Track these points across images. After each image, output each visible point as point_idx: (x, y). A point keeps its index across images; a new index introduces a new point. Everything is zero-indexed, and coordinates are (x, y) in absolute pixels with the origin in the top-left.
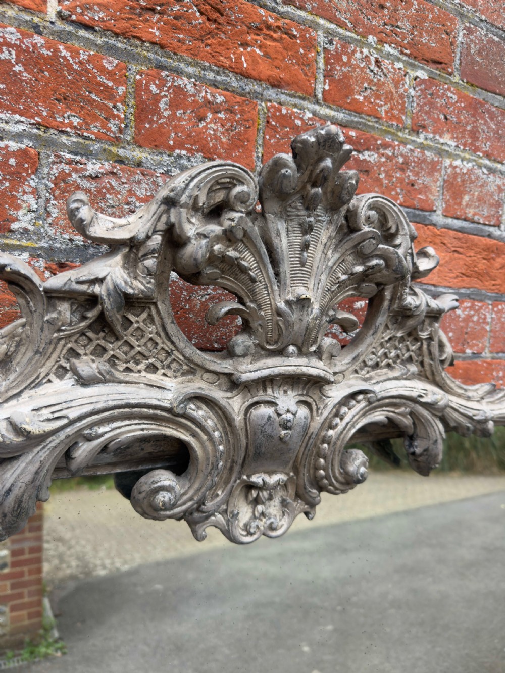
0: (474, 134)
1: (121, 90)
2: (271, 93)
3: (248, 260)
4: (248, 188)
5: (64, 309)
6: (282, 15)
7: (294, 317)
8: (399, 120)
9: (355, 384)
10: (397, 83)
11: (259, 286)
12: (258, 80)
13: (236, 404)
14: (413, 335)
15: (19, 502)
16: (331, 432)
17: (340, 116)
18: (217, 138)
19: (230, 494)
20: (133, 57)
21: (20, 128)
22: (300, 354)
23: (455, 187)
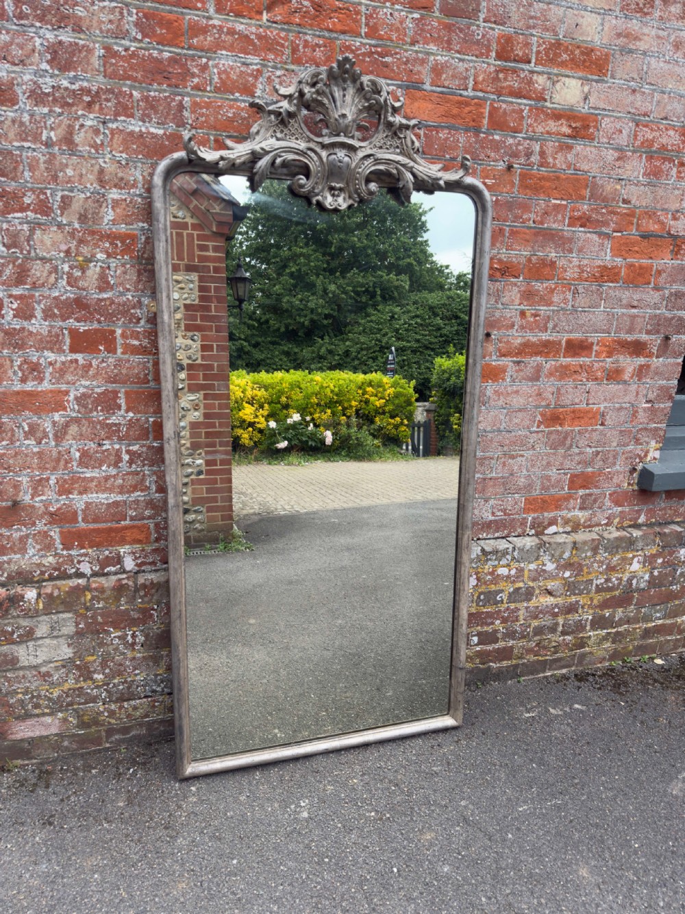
0: (449, 42)
1: (287, 44)
2: (342, 37)
3: (325, 101)
4: (324, 76)
5: (272, 117)
7: (341, 121)
8: (403, 40)
9: (369, 152)
10: (401, 23)
11: (330, 110)
12: (336, 32)
13: (324, 154)
15: (263, 171)
16: (360, 170)
17: (373, 42)
18: (320, 58)
19: (323, 189)
20: (289, 31)
21: (257, 61)
22: (345, 136)
23: (437, 70)
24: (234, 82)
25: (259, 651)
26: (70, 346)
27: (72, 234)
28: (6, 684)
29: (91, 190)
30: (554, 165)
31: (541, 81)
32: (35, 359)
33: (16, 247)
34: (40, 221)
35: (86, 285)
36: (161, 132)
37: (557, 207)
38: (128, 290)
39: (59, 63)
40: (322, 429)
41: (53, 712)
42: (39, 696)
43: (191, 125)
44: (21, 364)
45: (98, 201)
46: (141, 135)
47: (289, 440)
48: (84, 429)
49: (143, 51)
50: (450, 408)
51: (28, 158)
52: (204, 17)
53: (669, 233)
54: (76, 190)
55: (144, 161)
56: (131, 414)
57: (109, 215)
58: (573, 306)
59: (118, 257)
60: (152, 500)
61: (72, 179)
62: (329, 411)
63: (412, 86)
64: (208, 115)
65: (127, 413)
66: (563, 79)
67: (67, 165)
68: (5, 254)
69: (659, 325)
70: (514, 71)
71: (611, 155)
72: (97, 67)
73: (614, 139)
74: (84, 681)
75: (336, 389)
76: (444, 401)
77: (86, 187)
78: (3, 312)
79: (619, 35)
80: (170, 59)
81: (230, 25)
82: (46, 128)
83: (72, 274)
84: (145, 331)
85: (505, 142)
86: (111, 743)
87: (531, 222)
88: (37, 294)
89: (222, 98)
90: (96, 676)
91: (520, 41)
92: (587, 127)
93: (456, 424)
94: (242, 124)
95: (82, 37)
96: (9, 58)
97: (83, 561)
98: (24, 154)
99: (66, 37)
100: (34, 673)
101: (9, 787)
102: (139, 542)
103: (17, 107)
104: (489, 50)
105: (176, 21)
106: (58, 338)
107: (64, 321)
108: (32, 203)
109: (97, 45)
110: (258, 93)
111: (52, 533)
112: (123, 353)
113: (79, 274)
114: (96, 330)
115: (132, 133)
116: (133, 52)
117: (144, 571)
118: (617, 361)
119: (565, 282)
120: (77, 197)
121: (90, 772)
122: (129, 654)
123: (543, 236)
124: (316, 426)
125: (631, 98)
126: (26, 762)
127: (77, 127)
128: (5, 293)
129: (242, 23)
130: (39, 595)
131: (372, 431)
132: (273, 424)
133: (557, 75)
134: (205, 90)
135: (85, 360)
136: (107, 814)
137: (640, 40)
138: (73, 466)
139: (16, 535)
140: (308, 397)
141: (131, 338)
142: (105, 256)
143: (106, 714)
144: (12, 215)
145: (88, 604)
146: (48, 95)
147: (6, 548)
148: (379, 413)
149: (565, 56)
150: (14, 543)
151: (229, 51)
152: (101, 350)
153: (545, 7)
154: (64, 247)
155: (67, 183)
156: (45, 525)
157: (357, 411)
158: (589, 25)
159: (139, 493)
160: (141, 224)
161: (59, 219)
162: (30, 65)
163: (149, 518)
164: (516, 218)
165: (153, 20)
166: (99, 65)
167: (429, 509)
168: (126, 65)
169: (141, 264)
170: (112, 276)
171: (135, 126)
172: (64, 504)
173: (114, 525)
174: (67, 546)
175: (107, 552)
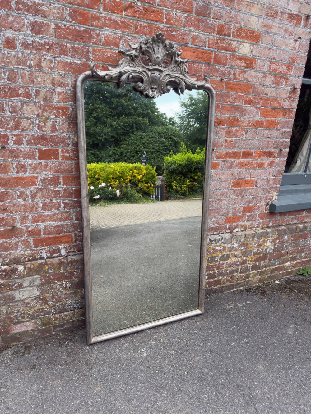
0: (199, 27)
1: (133, 25)
2: (155, 23)
3: (150, 51)
4: (150, 40)
5: (128, 57)
6: (157, 8)
7: (157, 60)
8: (180, 25)
9: (168, 73)
10: (180, 18)
11: (152, 55)
12: (153, 21)
14: (178, 65)
15: (124, 80)
16: (164, 80)
17: (168, 26)
18: (147, 32)
19: (149, 88)
20: (134, 20)
21: (120, 32)
22: (158, 66)
23: (194, 38)
24: (111, 41)
25: (108, 289)
26: (39, 157)
27: (40, 107)
28: (9, 309)
29: (49, 87)
30: (239, 79)
31: (234, 44)
32: (23, 163)
33: (15, 113)
34: (26, 101)
35: (46, 129)
36: (79, 62)
37: (240, 96)
38: (64, 132)
39: (35, 31)
40: (115, 189)
41: (30, 320)
42: (24, 313)
43: (92, 59)
44: (17, 165)
45: (52, 92)
46: (71, 63)
47: (100, 195)
48: (44, 193)
49: (72, 27)
50: (171, 179)
51: (21, 73)
52: (98, 12)
53: (282, 107)
54: (42, 87)
55: (72, 75)
56: (65, 186)
57: (56, 98)
58: (245, 137)
59: (60, 117)
60: (74, 224)
61: (40, 82)
62: (118, 181)
63: (184, 45)
64: (99, 55)
65: (63, 186)
66: (243, 43)
67: (38, 76)
68: (10, 116)
69: (278, 145)
70: (224, 39)
71: (261, 75)
72: (52, 33)
73: (262, 69)
74: (44, 305)
76: (169, 176)
77: (46, 86)
78: (9, 142)
79: (264, 26)
80: (84, 30)
81: (109, 16)
82: (29, 60)
83: (40, 125)
84: (71, 150)
85: (220, 69)
86: (55, 332)
87: (230, 102)
88: (24, 134)
89: (105, 48)
90: (49, 303)
91: (226, 27)
92: (252, 63)
93: (174, 186)
94: (114, 59)
95: (46, 19)
96: (13, 28)
97: (43, 252)
98: (19, 71)
99: (38, 19)
100: (22, 303)
101: (12, 355)
102: (68, 242)
103: (16, 50)
104: (214, 31)
105: (86, 14)
106: (33, 153)
107: (36, 145)
108: (22, 93)
109: (52, 23)
110: (121, 46)
111: (29, 240)
112: (62, 160)
113: (43, 125)
114: (50, 149)
115: (67, 63)
116: (68, 27)
117: (70, 255)
118: (262, 160)
119: (243, 127)
120: (42, 90)
121: (48, 345)
122: (64, 292)
123: (234, 108)
124: (112, 188)
125: (268, 52)
126: (18, 343)
127: (43, 59)
128: (10, 133)
129: (114, 16)
130: (25, 268)
131: (137, 190)
132: (92, 188)
133: (241, 42)
134: (98, 44)
135: (45, 163)
136: (59, 362)
137: (272, 28)
138: (39, 210)
139: (13, 242)
140: (108, 175)
141: (66, 153)
142: (54, 117)
143: (54, 319)
144: (13, 98)
145: (47, 271)
146: (30, 45)
147: (9, 248)
148: (140, 182)
149: (244, 34)
150: (12, 246)
151: (109, 28)
152: (52, 158)
153: (236, 13)
154: (36, 113)
155: (38, 84)
156: (27, 236)
157: (130, 181)
158: (253, 21)
159: (68, 221)
160: (70, 103)
161: (34, 100)
162: (22, 31)
163: (72, 232)
164: (224, 101)
165: (77, 13)
166: (53, 32)
167: (168, 224)
168: (65, 32)
169: (70, 120)
170: (57, 126)
171: (68, 59)
172: (35, 227)
173: (57, 235)
174: (36, 246)
175: (54, 248)
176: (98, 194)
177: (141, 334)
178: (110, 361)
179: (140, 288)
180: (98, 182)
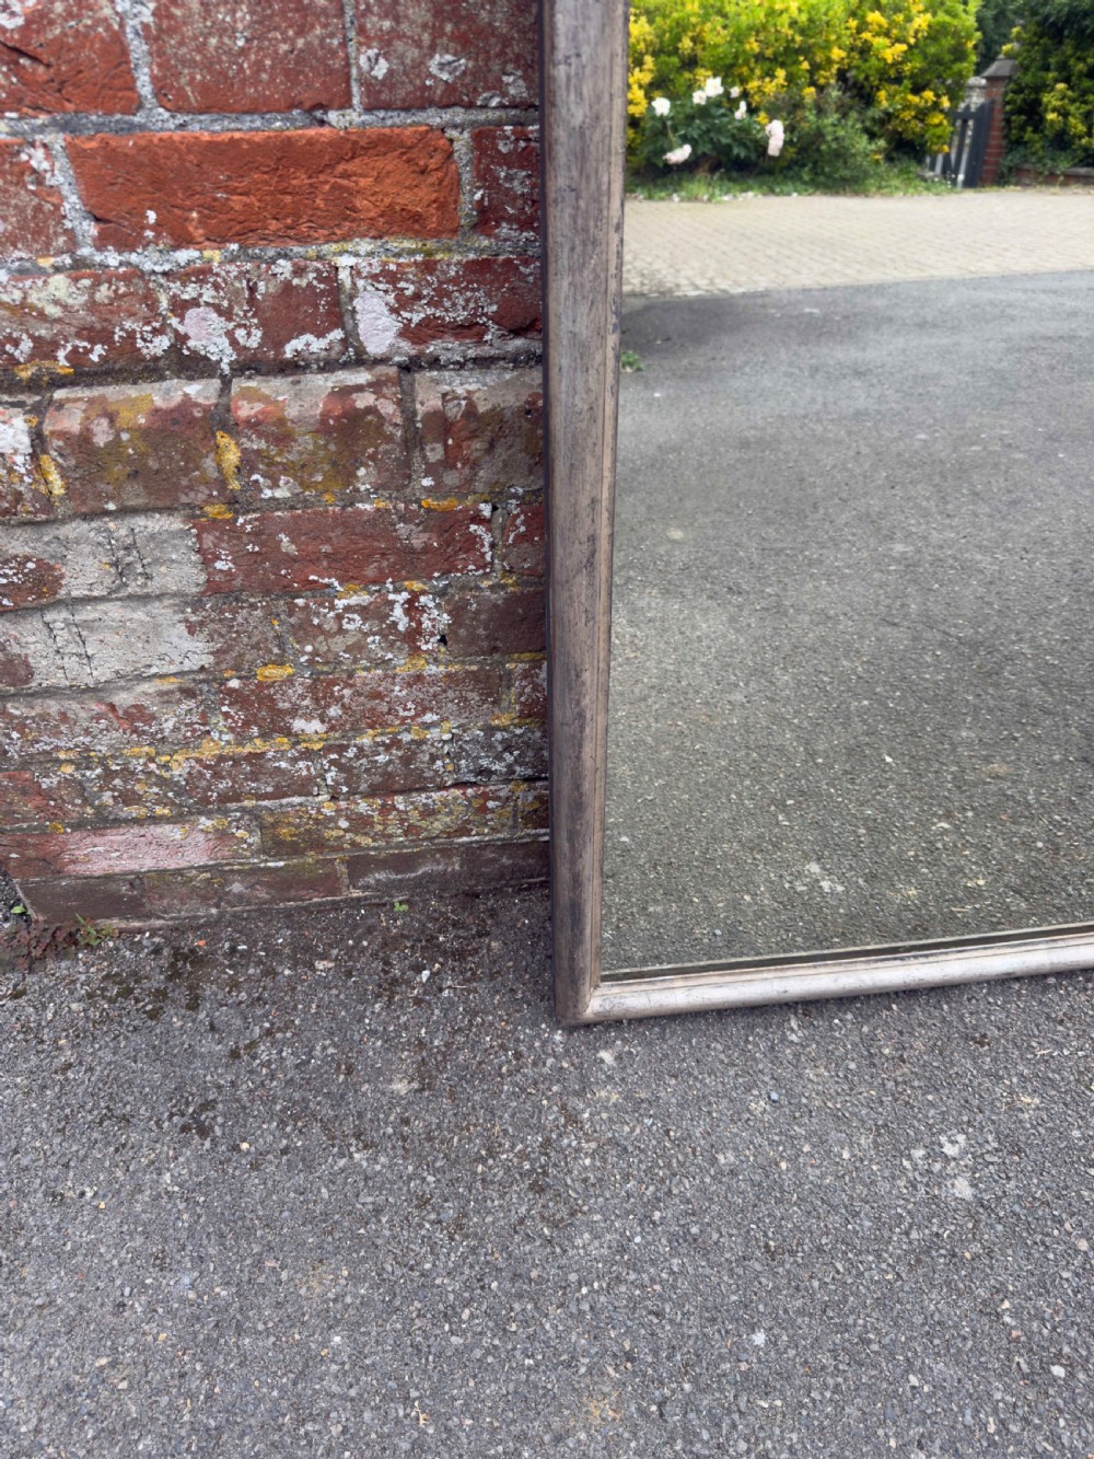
25: (706, 611)
28: (15, 735)
40: (762, 117)
41: (181, 815)
42: (127, 773)
47: (694, 143)
50: (1047, 68)
74: (264, 736)
75: (803, 18)
76: (1036, 53)
86: (366, 888)
90: (298, 724)
93: (1054, 110)
97: (195, 303)
100: (96, 708)
101: (90, 996)
102: (410, 222)
111: (38, 159)
117: (435, 363)
121: (312, 968)
122: (403, 665)
124: (751, 109)
126: (137, 924)
130: (38, 439)
131: (868, 124)
132: (662, 106)
136: (360, 1115)
140: (739, 38)
143: (344, 824)
145: (235, 485)
148: (889, 80)
157: (841, 75)
163: (450, 96)
167: (1025, 291)
173: (299, 128)
174: (114, 228)
175: (284, 268)
176: (685, 139)
177: (938, 1006)
178: (703, 1190)
179: (899, 638)
180: (687, 75)
